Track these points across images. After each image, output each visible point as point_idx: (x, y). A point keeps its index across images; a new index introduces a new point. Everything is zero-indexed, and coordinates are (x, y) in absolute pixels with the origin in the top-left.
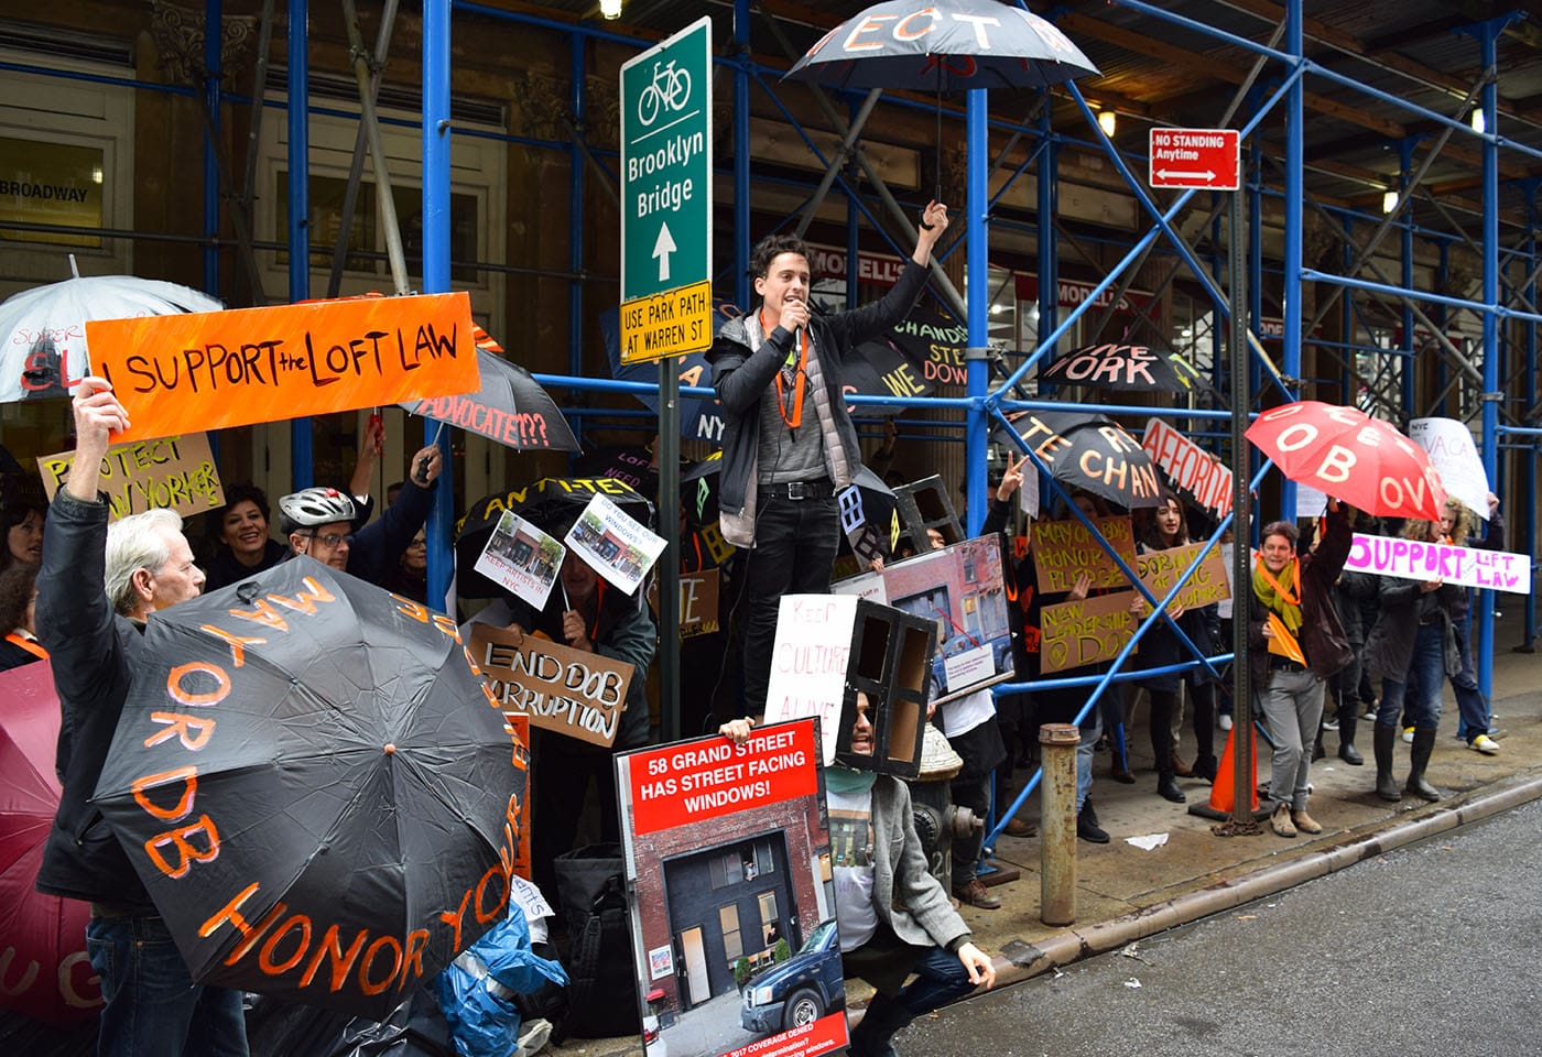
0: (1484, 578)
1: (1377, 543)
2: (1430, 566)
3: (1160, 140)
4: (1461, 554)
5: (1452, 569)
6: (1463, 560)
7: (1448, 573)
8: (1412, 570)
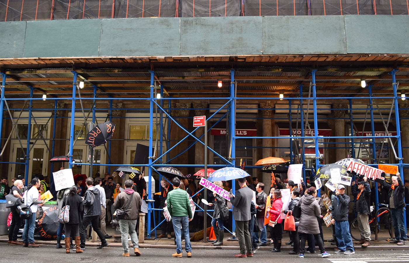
0: (224, 196)
1: (207, 181)
2: (215, 190)
3: (195, 119)
4: (222, 190)
5: (219, 192)
6: (222, 191)
7: (218, 192)
8: (212, 189)
